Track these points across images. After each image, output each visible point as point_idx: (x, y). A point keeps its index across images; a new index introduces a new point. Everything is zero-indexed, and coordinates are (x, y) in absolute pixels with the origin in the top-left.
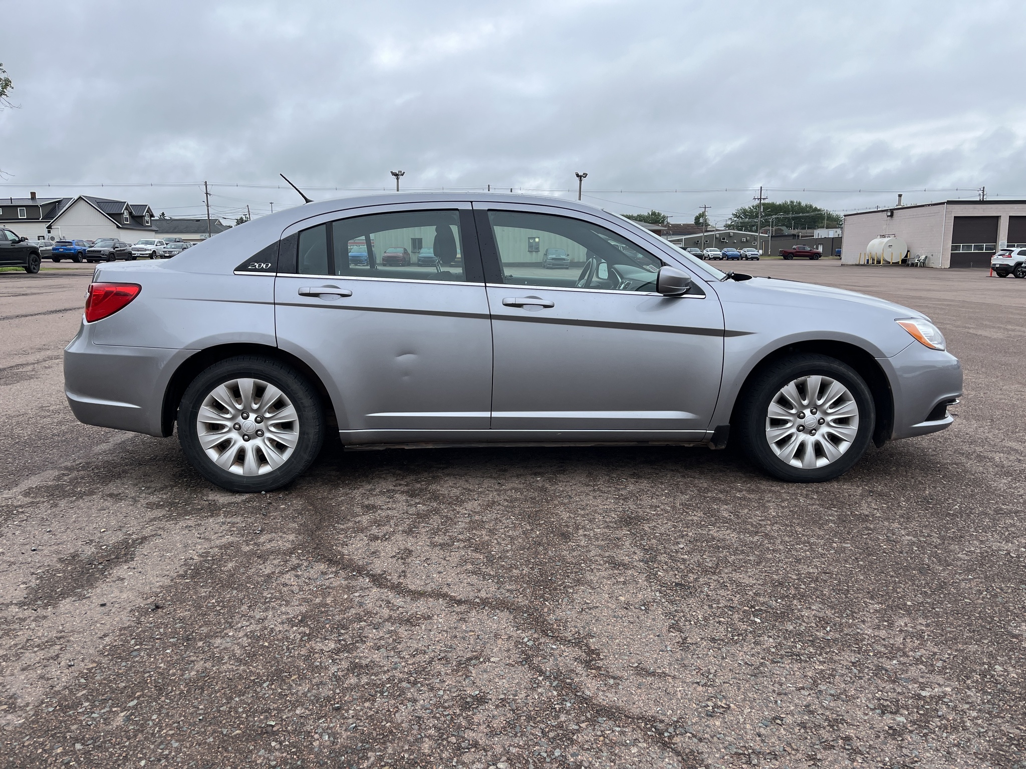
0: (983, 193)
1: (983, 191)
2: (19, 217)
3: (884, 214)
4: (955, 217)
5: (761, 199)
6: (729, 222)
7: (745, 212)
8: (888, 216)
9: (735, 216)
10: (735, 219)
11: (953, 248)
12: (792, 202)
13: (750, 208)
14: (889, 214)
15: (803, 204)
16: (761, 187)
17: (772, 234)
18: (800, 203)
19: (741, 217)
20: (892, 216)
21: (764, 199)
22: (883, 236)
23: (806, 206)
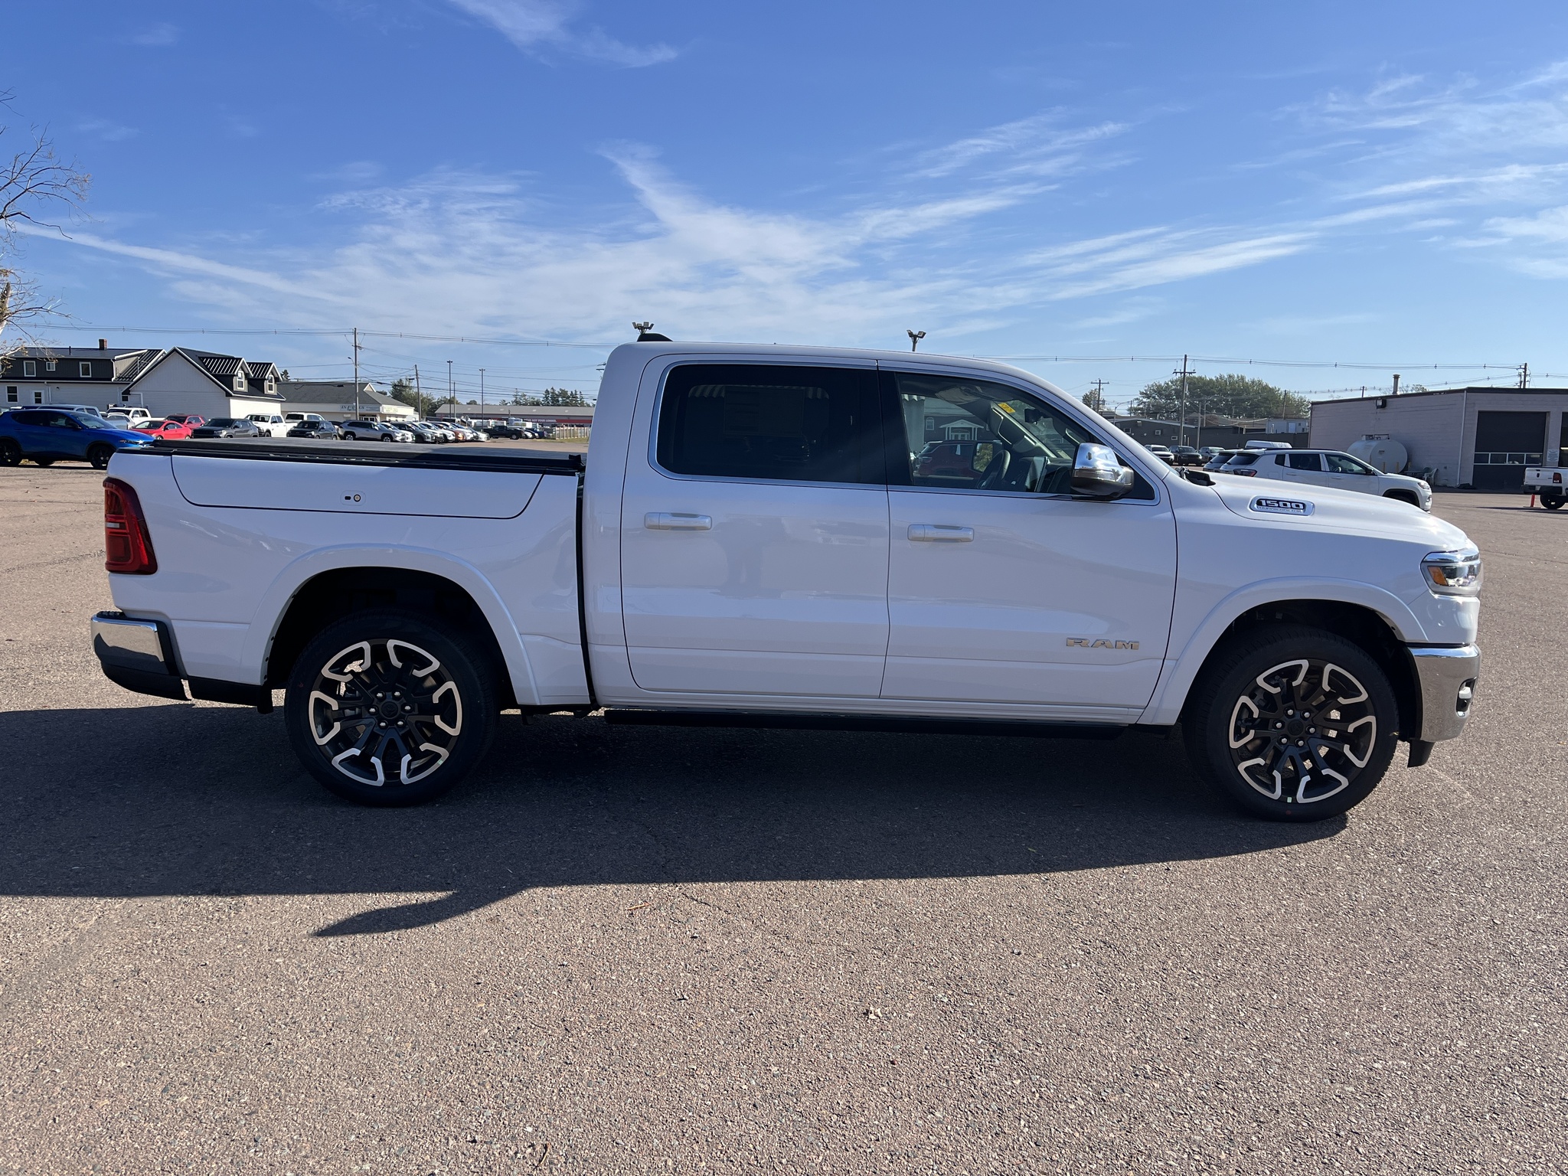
0: (1525, 372)
1: (1525, 369)
2: (81, 376)
3: (1372, 403)
4: (1479, 412)
5: (1185, 372)
6: (1135, 405)
7: (1160, 391)
8: (1378, 407)
9: (1146, 395)
10: (1145, 400)
11: (1477, 459)
12: (1230, 376)
13: (1168, 384)
14: (1380, 403)
15: (1248, 379)
16: (1186, 356)
17: (1202, 424)
18: (1243, 378)
19: (1154, 398)
20: (1384, 405)
21: (1190, 373)
22: (1370, 437)
23: (1253, 382)
